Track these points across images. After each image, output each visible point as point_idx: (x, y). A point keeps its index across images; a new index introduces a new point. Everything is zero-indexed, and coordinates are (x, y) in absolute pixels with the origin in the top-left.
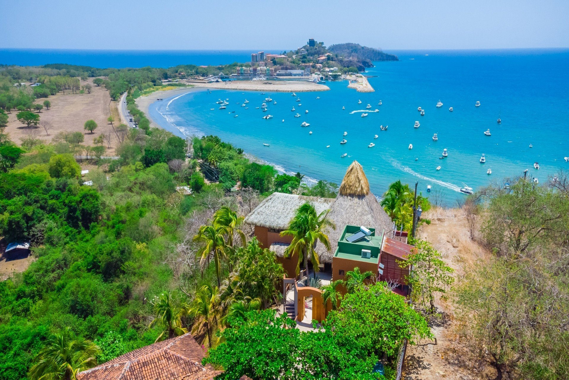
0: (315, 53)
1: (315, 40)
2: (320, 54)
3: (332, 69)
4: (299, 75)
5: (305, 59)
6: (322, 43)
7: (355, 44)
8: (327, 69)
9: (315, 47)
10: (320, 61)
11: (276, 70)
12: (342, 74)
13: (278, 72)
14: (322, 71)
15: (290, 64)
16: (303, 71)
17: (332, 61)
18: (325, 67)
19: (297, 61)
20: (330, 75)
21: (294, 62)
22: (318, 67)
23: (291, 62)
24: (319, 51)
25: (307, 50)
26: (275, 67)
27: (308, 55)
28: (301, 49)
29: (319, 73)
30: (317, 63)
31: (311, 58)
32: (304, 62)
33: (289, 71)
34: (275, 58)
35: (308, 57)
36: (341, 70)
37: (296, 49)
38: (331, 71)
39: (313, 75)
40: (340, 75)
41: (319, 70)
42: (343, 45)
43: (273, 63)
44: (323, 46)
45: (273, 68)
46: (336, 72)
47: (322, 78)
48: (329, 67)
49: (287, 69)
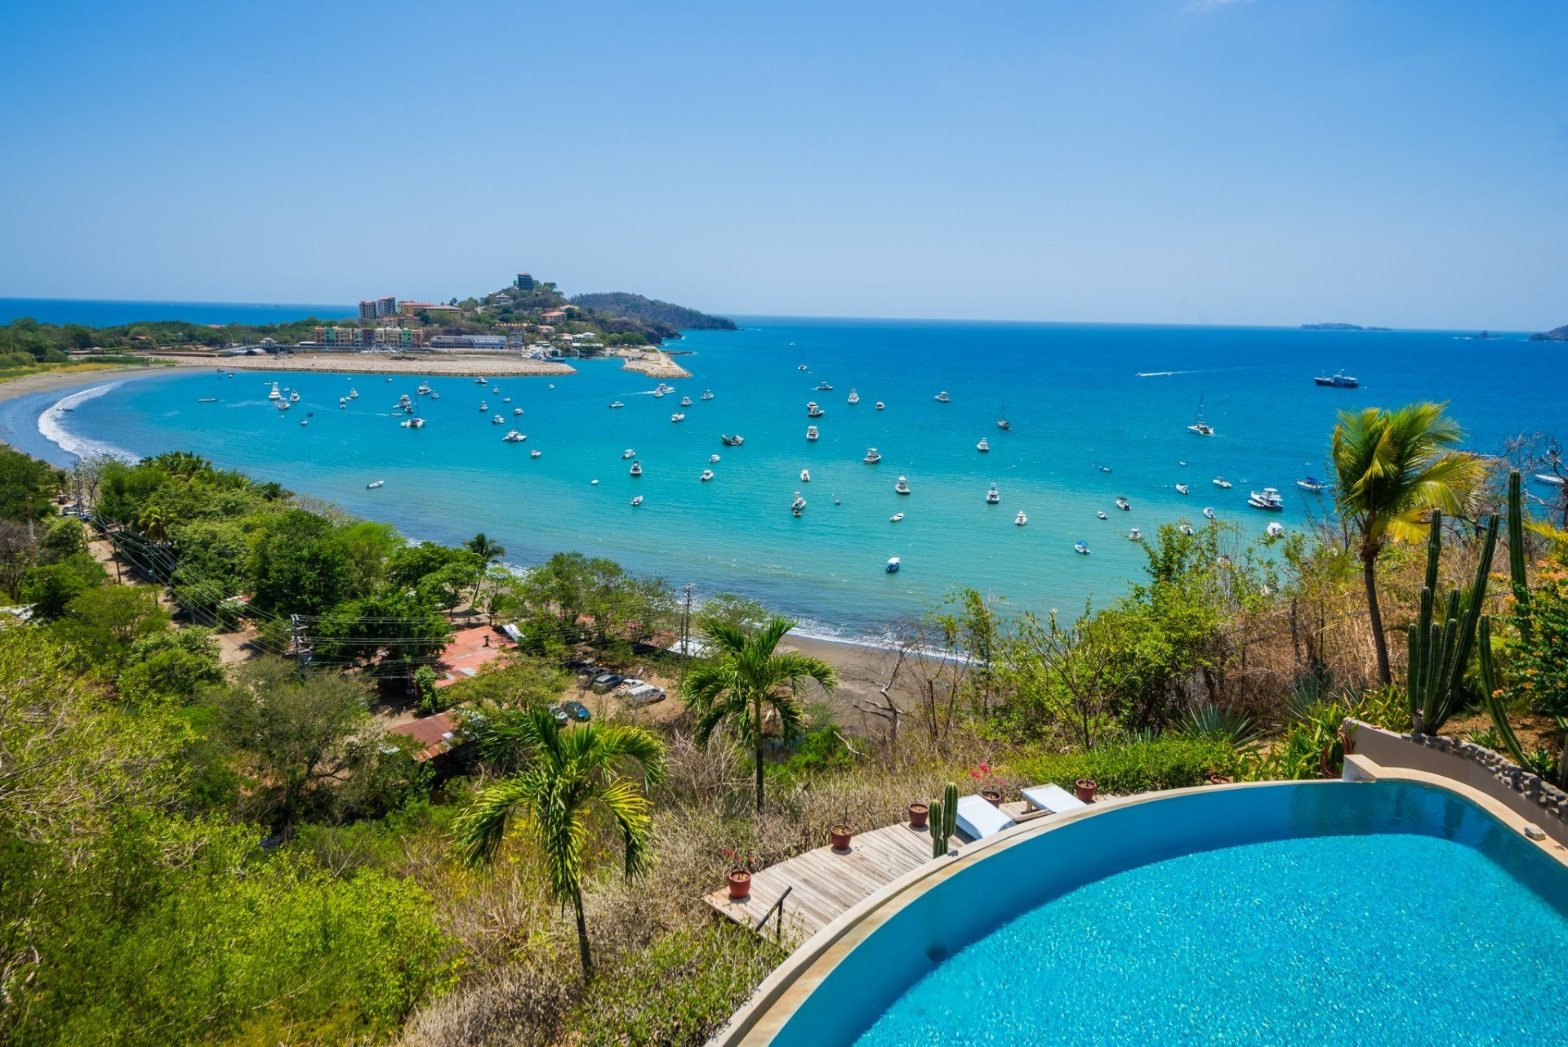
0: (535, 304)
1: (534, 278)
2: (549, 306)
3: (578, 336)
4: (493, 345)
5: (509, 315)
6: (553, 285)
7: (633, 295)
8: (567, 337)
9: (534, 291)
10: (549, 321)
11: (428, 336)
12: (605, 346)
13: (434, 339)
14: (554, 340)
15: (470, 323)
16: (504, 338)
17: (580, 320)
18: (563, 332)
19: (488, 319)
20: (576, 347)
21: (479, 321)
22: (544, 331)
23: (472, 320)
24: (546, 300)
25: (514, 298)
26: (428, 328)
27: (517, 306)
28: (499, 294)
29: (545, 343)
30: (542, 324)
31: (526, 313)
32: (503, 320)
33: (464, 337)
34: (425, 310)
35: (516, 312)
36: (603, 338)
37: (485, 296)
38: (579, 340)
39: (532, 347)
40: (599, 349)
41: (546, 337)
42: (606, 296)
43: (422, 319)
44: (555, 290)
45: (421, 331)
46: (590, 341)
47: (555, 354)
48: (571, 333)
49: (459, 333)
